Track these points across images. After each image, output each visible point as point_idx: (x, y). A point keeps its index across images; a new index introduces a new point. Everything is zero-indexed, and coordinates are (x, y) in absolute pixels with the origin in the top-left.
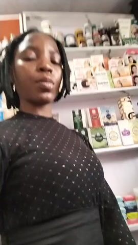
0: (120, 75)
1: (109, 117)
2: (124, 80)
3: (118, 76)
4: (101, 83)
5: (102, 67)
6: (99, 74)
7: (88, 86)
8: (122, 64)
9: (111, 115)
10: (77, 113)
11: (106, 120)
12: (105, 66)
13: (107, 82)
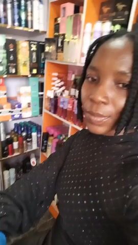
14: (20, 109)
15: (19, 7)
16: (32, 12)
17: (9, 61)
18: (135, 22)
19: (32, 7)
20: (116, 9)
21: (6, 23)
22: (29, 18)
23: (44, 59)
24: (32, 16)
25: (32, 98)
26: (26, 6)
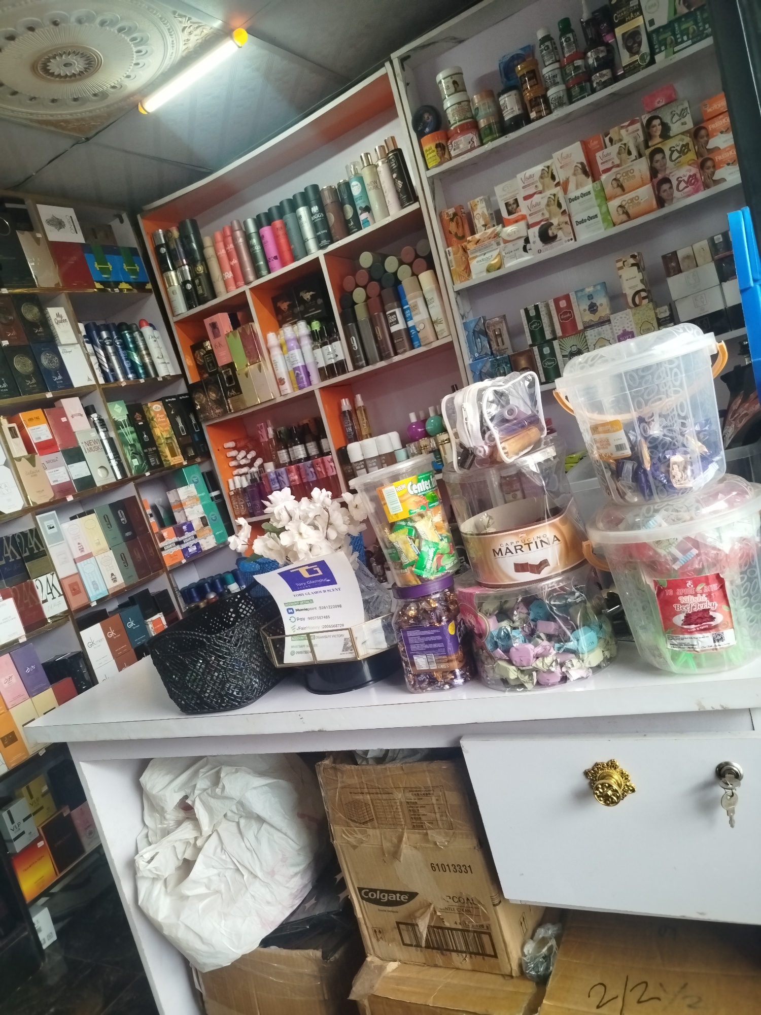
0: (623, 190)
1: (593, 308)
2: (632, 200)
3: (619, 190)
4: (583, 221)
5: (583, 176)
6: (576, 198)
7: (555, 237)
8: (629, 153)
9: (598, 304)
10: (532, 313)
11: (589, 317)
12: (590, 170)
13: (596, 216)
14: (193, 533)
15: (125, 346)
16: (147, 348)
17: (145, 445)
18: (341, 310)
19: (144, 341)
20: (302, 301)
21: (116, 379)
22: (147, 360)
23: (199, 425)
24: (149, 354)
25: (204, 506)
26: (134, 341)
